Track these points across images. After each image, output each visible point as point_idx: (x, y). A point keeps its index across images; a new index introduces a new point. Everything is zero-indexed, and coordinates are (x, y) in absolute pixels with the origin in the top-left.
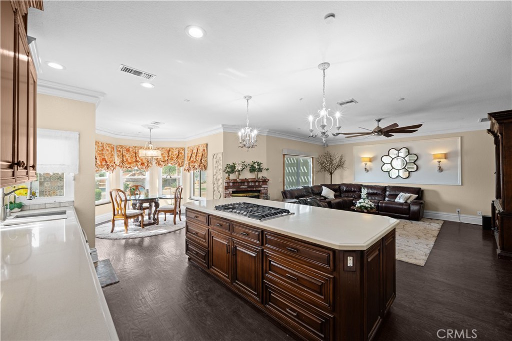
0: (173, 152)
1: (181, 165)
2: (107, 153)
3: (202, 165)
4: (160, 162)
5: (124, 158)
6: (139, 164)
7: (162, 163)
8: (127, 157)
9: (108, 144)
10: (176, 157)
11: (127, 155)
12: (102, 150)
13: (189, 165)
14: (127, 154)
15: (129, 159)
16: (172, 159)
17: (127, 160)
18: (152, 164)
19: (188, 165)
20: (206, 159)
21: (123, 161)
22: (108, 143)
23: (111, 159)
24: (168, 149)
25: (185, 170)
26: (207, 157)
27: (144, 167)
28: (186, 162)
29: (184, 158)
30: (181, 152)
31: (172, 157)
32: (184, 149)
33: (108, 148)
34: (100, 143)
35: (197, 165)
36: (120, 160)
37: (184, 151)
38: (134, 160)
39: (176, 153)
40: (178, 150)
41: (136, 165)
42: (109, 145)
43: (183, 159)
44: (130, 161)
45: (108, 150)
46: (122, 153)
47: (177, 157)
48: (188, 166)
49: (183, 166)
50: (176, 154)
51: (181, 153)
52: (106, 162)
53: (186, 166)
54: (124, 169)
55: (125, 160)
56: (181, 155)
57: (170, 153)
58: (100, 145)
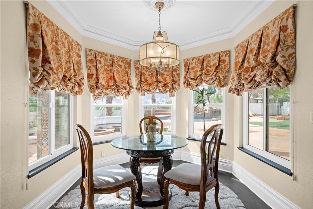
0: (209, 61)
1: (223, 83)
2: (120, 69)
3: (277, 68)
4: (190, 80)
5: (143, 77)
6: (160, 85)
7: (192, 82)
8: (146, 76)
9: (121, 58)
10: (214, 68)
11: (147, 73)
12: (112, 65)
13: (239, 79)
14: (146, 71)
15: (149, 78)
16: (207, 74)
17: (146, 80)
18: (179, 85)
19: (236, 78)
20: (291, 51)
21: (141, 80)
22: (122, 56)
23: (124, 78)
24: (202, 58)
25: (230, 91)
26: (294, 46)
27: (168, 90)
28: (233, 74)
29: (229, 68)
30: (223, 58)
31: (208, 71)
32: (228, 53)
33: (120, 63)
34: (109, 56)
35: (259, 74)
36: (138, 81)
37: (230, 56)
38: (155, 80)
39: (214, 62)
40: (217, 56)
41: (157, 86)
42: (123, 59)
43: (228, 72)
44: (150, 82)
45: (121, 66)
46: (140, 70)
47: (217, 68)
48: (236, 82)
49: (226, 84)
50: (214, 65)
51: (224, 61)
52: (115, 82)
53: (233, 83)
54: (143, 92)
55: (143, 80)
56: (223, 65)
57: (205, 63)
58: (109, 58)
